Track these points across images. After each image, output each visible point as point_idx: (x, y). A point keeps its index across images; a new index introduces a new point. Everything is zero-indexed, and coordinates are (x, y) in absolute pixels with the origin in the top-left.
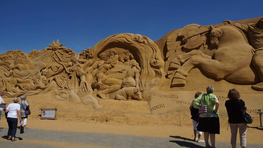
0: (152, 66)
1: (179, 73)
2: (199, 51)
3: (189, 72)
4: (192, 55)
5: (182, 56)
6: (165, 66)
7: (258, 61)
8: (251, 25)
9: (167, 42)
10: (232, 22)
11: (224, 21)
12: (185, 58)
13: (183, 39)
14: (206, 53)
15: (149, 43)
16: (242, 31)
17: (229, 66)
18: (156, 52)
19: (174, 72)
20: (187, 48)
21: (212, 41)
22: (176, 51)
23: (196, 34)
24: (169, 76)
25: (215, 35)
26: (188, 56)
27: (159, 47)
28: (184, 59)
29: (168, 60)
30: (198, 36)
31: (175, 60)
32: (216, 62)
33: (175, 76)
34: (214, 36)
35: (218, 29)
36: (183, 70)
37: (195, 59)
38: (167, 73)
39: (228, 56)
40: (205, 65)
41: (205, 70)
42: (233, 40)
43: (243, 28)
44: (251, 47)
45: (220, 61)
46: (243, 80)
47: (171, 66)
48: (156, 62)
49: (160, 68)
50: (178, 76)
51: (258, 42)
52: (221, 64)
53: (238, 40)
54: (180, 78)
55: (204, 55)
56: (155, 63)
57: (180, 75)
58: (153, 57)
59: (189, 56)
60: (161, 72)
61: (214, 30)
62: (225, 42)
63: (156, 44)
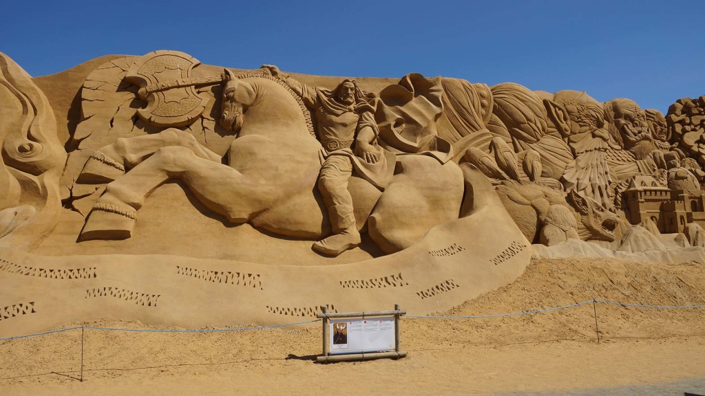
0: (9, 162)
1: (116, 194)
2: (188, 135)
3: (148, 196)
4: (164, 143)
5: (132, 141)
6: (68, 167)
7: (330, 180)
8: (322, 92)
9: (83, 87)
10: (281, 73)
11: (263, 67)
12: (142, 149)
13: (142, 90)
14: (206, 144)
15: (11, 80)
16: (302, 102)
17: (264, 188)
18: (36, 114)
19: (97, 189)
20: (152, 120)
21: (227, 112)
22: (112, 121)
23: (183, 84)
24: (75, 203)
25: (236, 97)
26: (152, 146)
27: (49, 99)
28: (136, 151)
29: (80, 147)
30: (188, 88)
31: (105, 152)
32: (232, 172)
33: (97, 205)
34: (232, 99)
35: (247, 83)
36: (127, 187)
37: (172, 156)
38: (71, 190)
39: (264, 160)
40: (200, 177)
41: (200, 192)
42: (279, 119)
43: (306, 95)
44: (318, 145)
45: (241, 171)
46: (294, 228)
47: (88, 171)
48: (27, 147)
49: (45, 170)
50: (108, 205)
51: (335, 135)
52: (245, 180)
53: (291, 123)
54: (116, 212)
55: (201, 150)
56: (27, 151)
57: (118, 202)
58: (19, 131)
59: (155, 145)
60: (44, 187)
61: (235, 83)
62: (261, 122)
63: (42, 90)
